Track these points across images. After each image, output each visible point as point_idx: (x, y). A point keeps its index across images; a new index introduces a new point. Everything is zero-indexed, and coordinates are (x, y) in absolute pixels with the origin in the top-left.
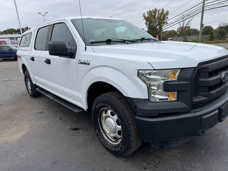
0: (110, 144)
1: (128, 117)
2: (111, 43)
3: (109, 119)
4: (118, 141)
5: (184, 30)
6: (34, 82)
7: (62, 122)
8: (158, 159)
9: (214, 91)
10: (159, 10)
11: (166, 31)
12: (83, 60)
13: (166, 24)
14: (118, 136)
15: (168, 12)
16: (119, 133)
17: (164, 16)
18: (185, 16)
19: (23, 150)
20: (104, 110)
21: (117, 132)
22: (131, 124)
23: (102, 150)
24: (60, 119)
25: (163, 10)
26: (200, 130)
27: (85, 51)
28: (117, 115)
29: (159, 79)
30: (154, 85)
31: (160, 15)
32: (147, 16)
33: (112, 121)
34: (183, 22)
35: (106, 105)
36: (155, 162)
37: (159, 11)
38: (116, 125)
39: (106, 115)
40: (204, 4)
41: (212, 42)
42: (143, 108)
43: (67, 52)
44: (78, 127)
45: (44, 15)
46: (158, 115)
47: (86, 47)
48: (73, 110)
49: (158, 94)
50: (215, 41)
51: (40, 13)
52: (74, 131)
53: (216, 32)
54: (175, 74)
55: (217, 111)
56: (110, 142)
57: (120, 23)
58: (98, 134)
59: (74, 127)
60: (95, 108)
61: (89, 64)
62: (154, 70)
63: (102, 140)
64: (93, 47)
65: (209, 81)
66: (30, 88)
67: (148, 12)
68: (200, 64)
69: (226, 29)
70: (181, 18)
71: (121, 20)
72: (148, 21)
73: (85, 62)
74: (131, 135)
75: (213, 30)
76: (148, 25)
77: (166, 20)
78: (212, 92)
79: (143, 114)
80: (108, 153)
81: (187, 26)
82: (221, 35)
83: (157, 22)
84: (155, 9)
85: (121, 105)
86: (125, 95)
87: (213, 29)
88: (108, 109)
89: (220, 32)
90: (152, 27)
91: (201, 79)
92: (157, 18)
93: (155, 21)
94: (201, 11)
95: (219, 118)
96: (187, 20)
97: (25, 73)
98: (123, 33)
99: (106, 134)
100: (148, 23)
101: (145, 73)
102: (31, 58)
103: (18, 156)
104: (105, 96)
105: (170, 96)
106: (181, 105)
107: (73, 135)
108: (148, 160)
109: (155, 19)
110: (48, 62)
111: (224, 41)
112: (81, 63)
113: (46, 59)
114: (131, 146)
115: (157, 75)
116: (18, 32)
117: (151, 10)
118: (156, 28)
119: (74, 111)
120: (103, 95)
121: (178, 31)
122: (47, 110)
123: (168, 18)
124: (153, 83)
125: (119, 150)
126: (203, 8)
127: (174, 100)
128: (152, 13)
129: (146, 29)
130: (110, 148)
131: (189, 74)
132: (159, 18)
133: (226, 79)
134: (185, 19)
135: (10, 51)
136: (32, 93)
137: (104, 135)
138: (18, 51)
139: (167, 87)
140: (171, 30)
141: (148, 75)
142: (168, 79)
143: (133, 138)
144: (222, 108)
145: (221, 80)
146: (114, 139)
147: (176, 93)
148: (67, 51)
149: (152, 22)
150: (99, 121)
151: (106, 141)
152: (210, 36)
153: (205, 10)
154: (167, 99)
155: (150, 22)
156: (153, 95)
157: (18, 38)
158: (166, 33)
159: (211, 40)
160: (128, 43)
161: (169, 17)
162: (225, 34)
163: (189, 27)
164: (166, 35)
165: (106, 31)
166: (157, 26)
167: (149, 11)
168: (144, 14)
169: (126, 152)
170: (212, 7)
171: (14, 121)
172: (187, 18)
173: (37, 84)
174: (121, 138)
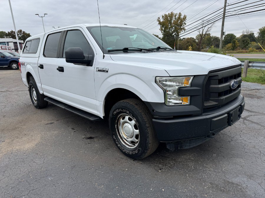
0: (128, 149)
1: (146, 120)
2: (128, 51)
3: (126, 124)
4: (135, 145)
5: (204, 37)
6: (41, 92)
7: (75, 131)
8: (173, 161)
9: (224, 97)
10: (176, 14)
11: (183, 38)
12: (101, 67)
13: (183, 30)
14: (135, 140)
15: (186, 17)
16: (137, 137)
17: (182, 21)
18: (204, 22)
19: (39, 157)
20: (122, 116)
21: (134, 136)
22: (148, 127)
23: (119, 155)
24: (73, 129)
25: (180, 15)
26: (211, 132)
27: (103, 58)
28: (135, 119)
29: (174, 85)
30: (170, 91)
31: (177, 20)
32: (162, 20)
33: (130, 126)
34: (202, 28)
35: (124, 111)
36: (170, 164)
37: (175, 16)
38: (133, 130)
39: (124, 120)
40: (225, 10)
41: (234, 51)
42: (159, 111)
43: (84, 60)
44: (92, 136)
45: (42, 17)
46: (172, 117)
47: (104, 55)
48: (88, 118)
49: (172, 99)
50: (237, 51)
51: (37, 14)
52: (89, 140)
53: (239, 40)
54: (188, 80)
55: (226, 115)
56: (127, 146)
57: (136, 31)
58: (114, 140)
59: (89, 136)
60: (113, 114)
61: (107, 72)
62: (170, 76)
63: (119, 145)
64: (111, 55)
65: (218, 88)
66: (36, 99)
67: (163, 17)
68: (211, 72)
69: (250, 38)
70: (200, 24)
71: (137, 28)
72: (163, 26)
73: (104, 69)
74: (148, 137)
75: (235, 39)
76: (163, 31)
77: (184, 25)
78: (222, 98)
79: (159, 116)
80: (125, 157)
81: (208, 33)
82: (244, 44)
83: (174, 28)
84: (172, 13)
85: (138, 110)
86: (143, 100)
87: (236, 37)
88: (127, 114)
89: (243, 41)
90: (167, 34)
91: (212, 86)
92: (174, 23)
93: (172, 27)
94: (222, 17)
95: (228, 122)
96: (207, 26)
97: (30, 82)
98: (134, 39)
99: (124, 139)
100: (163, 29)
101: (162, 79)
102: (39, 65)
103: (35, 162)
104: (123, 103)
105: (183, 101)
106: (194, 108)
107: (89, 143)
108: (163, 162)
109: (171, 25)
110: (61, 69)
111: (247, 51)
112: (99, 71)
113: (59, 67)
114: (148, 147)
115: (172, 81)
116: (9, 36)
117: (167, 14)
118: (172, 35)
119: (90, 119)
120: (121, 101)
121: (196, 38)
122: (57, 121)
123: (185, 24)
124: (168, 89)
125: (137, 152)
126: (224, 14)
127: (188, 104)
128: (167, 18)
129: (161, 36)
130: (128, 152)
131: (201, 81)
132: (176, 23)
133: (235, 87)
134: (205, 25)
135: (2, 58)
136: (38, 103)
137: (121, 140)
138: (21, 58)
139: (181, 92)
140: (190, 37)
141: (164, 82)
142: (182, 85)
143: (150, 140)
144: (231, 112)
145: (230, 87)
146: (131, 144)
147: (189, 98)
148: (84, 58)
149: (167, 27)
150: (116, 128)
151: (123, 146)
152: (232, 45)
153: (227, 16)
154: (181, 103)
155: (166, 28)
156: (168, 100)
157: (9, 43)
158: (184, 41)
159: (233, 49)
160: (144, 52)
161: (188, 22)
162: (249, 43)
163: (209, 34)
164: (183, 43)
165: (120, 38)
166: (173, 33)
167: (164, 15)
168: (159, 18)
169: (143, 154)
170: (234, 14)
171: (23, 131)
172: (207, 24)
173: (45, 94)
174: (138, 142)
